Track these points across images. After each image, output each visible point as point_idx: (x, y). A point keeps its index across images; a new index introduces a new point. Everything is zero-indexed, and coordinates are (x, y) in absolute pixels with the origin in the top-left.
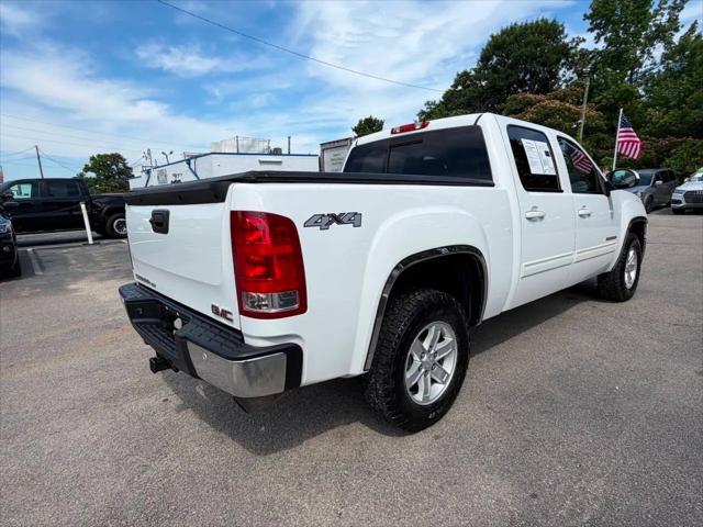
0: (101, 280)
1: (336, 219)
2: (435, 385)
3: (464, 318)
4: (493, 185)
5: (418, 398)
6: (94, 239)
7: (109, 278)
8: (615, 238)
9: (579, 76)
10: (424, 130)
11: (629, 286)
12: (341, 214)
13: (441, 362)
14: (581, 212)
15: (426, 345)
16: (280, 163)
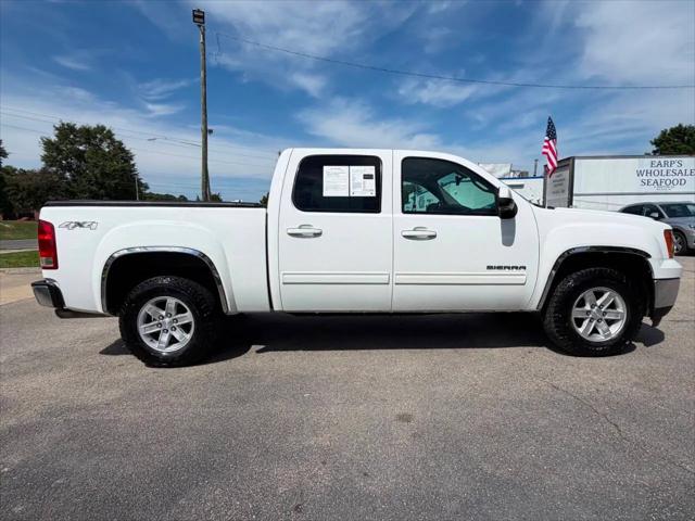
1: (80, 225)
16: (521, 186)
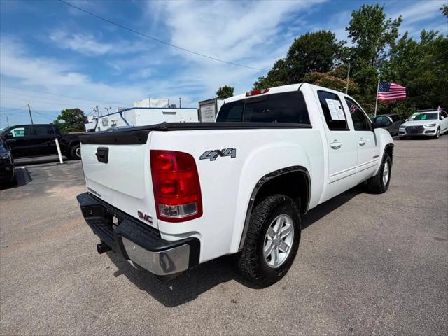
0: (68, 186)
1: (221, 153)
2: (281, 254)
3: (297, 211)
4: (311, 127)
5: (272, 263)
6: (64, 160)
7: (72, 185)
8: (378, 156)
9: (344, 62)
10: (266, 94)
11: (385, 184)
12: (223, 150)
13: (284, 239)
14: (361, 142)
15: (275, 229)
16: (175, 113)
